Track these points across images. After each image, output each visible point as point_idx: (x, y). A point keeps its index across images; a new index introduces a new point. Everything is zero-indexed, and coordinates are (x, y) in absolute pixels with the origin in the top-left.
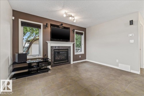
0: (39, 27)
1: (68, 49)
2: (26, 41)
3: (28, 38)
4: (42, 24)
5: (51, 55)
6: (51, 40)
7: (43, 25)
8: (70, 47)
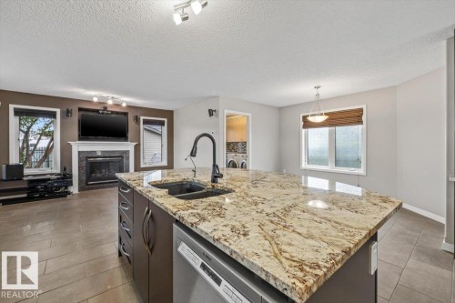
0: (53, 115)
1: (122, 157)
2: (41, 135)
3: (46, 128)
4: (58, 111)
5: (79, 167)
6: (80, 139)
7: (62, 112)
8: (127, 152)
